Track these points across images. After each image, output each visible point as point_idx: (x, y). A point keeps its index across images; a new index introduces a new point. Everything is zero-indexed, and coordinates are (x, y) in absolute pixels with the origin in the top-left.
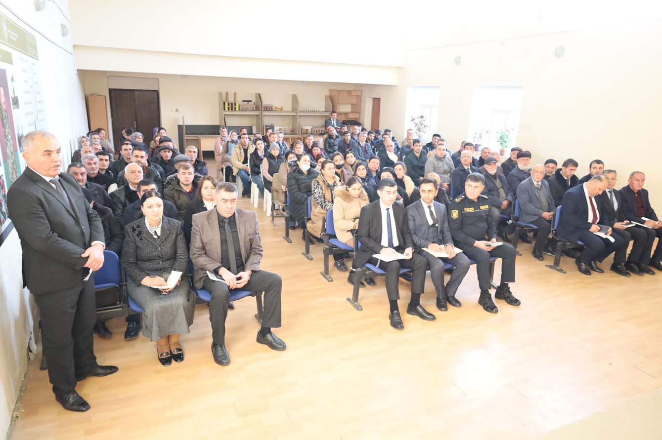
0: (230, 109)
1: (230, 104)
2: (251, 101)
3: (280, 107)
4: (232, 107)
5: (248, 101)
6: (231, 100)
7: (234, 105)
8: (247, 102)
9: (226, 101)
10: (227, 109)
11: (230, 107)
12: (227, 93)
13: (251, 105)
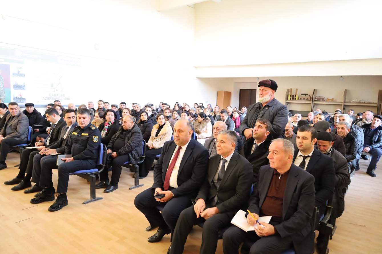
0: (291, 99)
1: (292, 96)
2: (307, 94)
3: (332, 99)
5: (305, 94)
6: (293, 94)
7: (294, 96)
8: (305, 95)
10: (289, 99)
12: (291, 89)
13: (307, 97)
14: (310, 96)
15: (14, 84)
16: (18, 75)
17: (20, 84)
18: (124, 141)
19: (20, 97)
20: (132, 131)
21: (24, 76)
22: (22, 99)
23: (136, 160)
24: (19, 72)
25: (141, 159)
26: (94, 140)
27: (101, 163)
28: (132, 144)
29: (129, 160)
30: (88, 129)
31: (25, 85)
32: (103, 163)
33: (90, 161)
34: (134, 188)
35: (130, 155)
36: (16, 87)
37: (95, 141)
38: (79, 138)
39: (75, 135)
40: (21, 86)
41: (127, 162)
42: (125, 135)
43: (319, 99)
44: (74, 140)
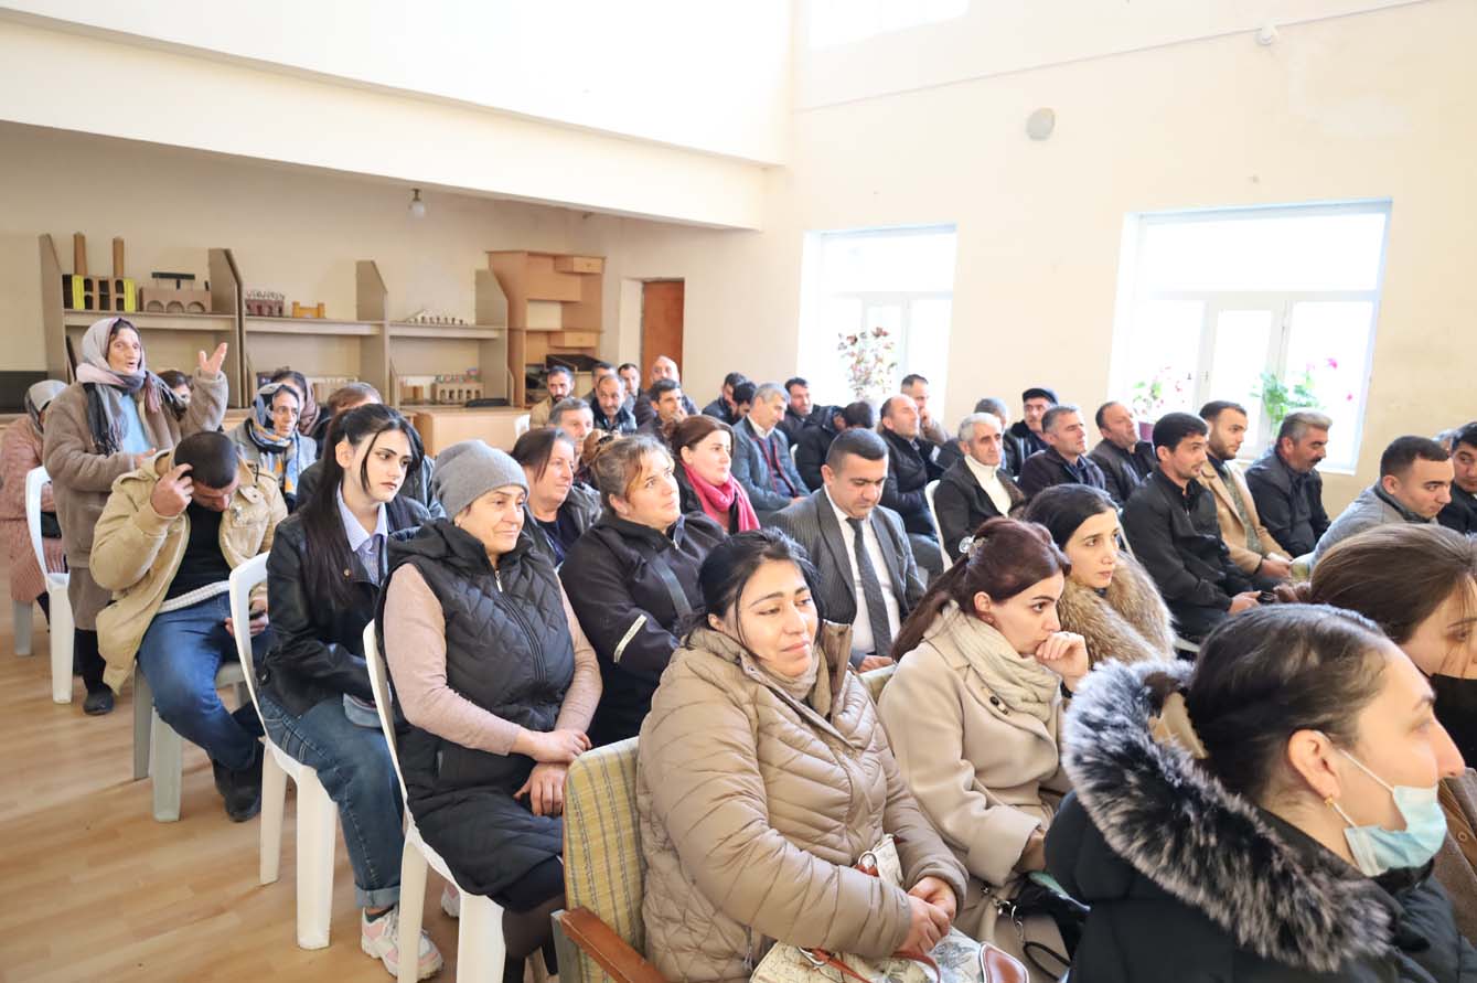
0: (96, 303)
1: (97, 285)
2: (191, 277)
3: (315, 306)
4: (104, 295)
5: (179, 278)
6: (101, 267)
7: (112, 289)
8: (174, 281)
9: (76, 273)
10: (79, 303)
11: (96, 294)
12: (76, 239)
13: (192, 291)
14: (206, 283)
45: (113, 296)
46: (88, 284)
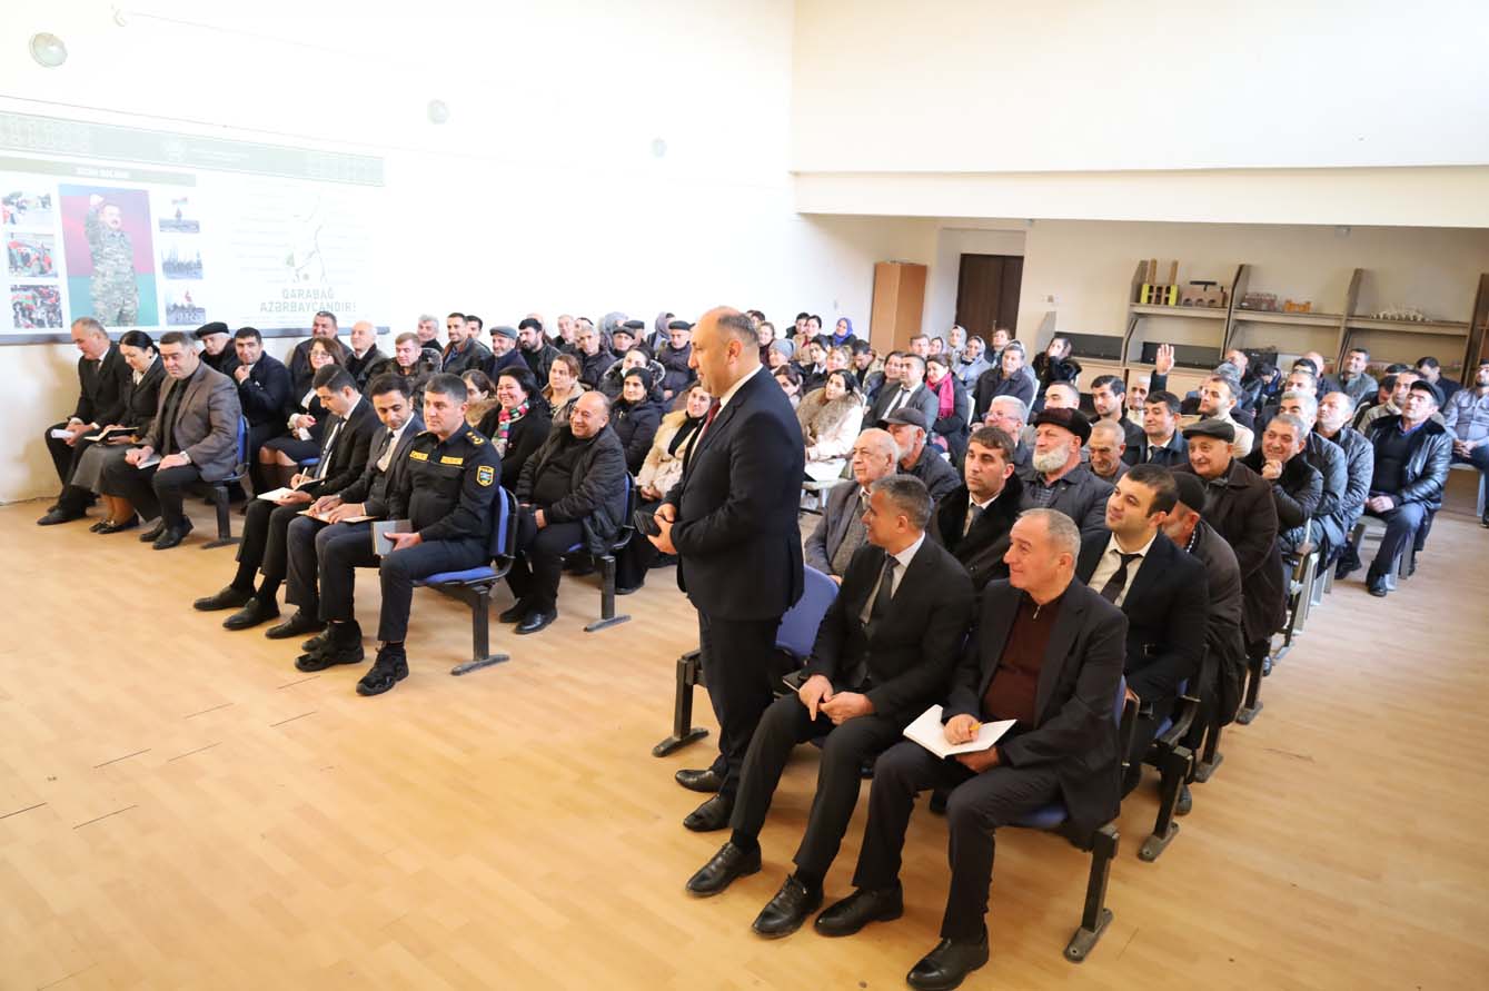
0: (1153, 301)
1: (1155, 289)
2: (1214, 284)
3: (1304, 303)
4: (1159, 295)
5: (1207, 284)
6: (1161, 279)
7: (1164, 290)
8: (1202, 287)
10: (1144, 299)
11: (1154, 295)
12: (1154, 262)
13: (1213, 293)
14: (1222, 288)
15: (166, 258)
16: (177, 227)
17: (184, 256)
18: (571, 477)
19: (186, 304)
20: (596, 446)
21: (197, 227)
22: (194, 309)
23: (606, 538)
24: (179, 215)
25: (622, 534)
26: (481, 479)
27: (501, 549)
28: (595, 489)
29: (584, 537)
30: (460, 442)
31: (203, 263)
32: (507, 550)
33: (469, 543)
34: (599, 627)
35: (586, 522)
36: (176, 268)
37: (484, 483)
38: (434, 473)
39: (418, 462)
40: (189, 264)
41: (578, 546)
42: (574, 458)
43: (1255, 304)
44: (418, 477)
45: (1164, 295)
46: (1151, 289)
